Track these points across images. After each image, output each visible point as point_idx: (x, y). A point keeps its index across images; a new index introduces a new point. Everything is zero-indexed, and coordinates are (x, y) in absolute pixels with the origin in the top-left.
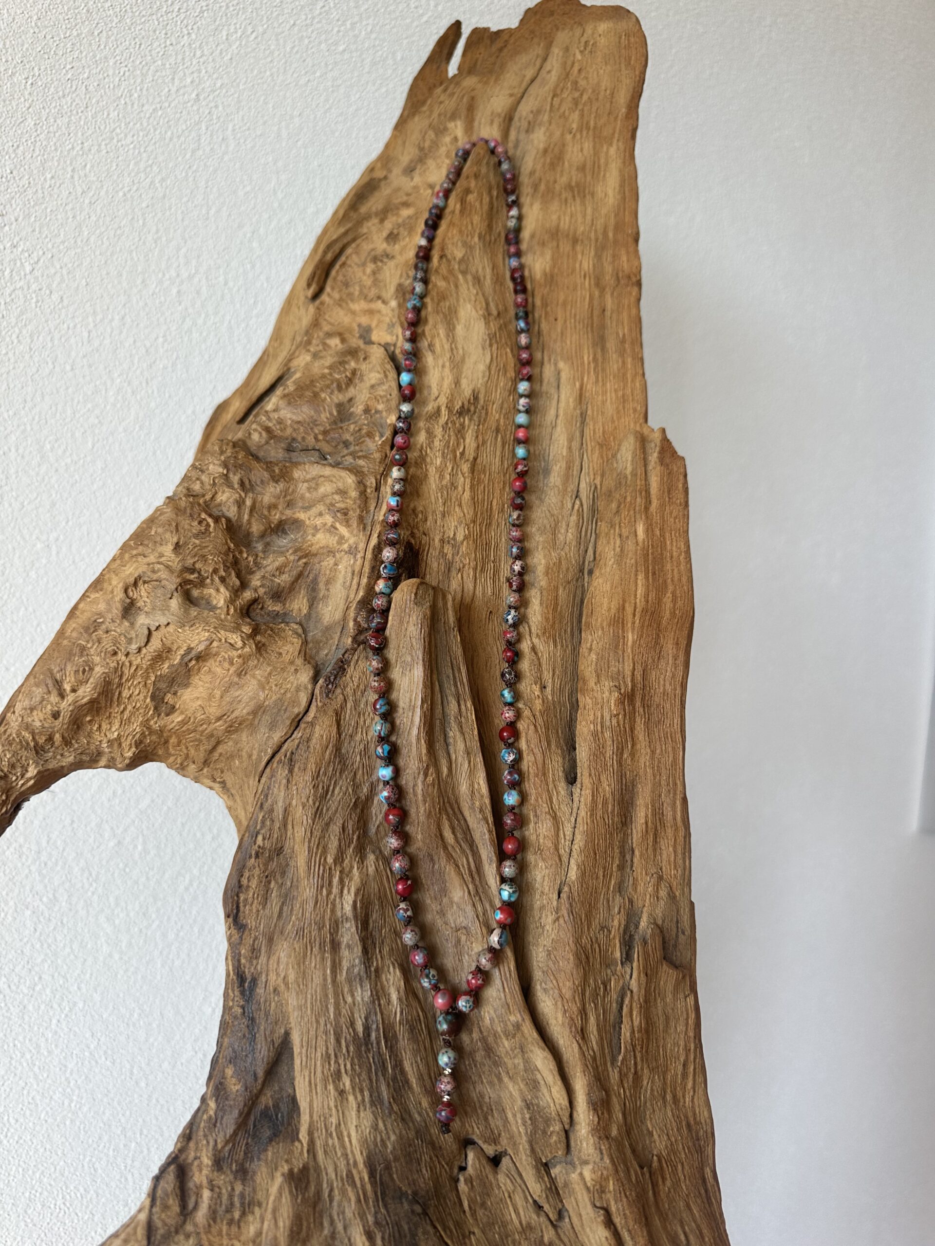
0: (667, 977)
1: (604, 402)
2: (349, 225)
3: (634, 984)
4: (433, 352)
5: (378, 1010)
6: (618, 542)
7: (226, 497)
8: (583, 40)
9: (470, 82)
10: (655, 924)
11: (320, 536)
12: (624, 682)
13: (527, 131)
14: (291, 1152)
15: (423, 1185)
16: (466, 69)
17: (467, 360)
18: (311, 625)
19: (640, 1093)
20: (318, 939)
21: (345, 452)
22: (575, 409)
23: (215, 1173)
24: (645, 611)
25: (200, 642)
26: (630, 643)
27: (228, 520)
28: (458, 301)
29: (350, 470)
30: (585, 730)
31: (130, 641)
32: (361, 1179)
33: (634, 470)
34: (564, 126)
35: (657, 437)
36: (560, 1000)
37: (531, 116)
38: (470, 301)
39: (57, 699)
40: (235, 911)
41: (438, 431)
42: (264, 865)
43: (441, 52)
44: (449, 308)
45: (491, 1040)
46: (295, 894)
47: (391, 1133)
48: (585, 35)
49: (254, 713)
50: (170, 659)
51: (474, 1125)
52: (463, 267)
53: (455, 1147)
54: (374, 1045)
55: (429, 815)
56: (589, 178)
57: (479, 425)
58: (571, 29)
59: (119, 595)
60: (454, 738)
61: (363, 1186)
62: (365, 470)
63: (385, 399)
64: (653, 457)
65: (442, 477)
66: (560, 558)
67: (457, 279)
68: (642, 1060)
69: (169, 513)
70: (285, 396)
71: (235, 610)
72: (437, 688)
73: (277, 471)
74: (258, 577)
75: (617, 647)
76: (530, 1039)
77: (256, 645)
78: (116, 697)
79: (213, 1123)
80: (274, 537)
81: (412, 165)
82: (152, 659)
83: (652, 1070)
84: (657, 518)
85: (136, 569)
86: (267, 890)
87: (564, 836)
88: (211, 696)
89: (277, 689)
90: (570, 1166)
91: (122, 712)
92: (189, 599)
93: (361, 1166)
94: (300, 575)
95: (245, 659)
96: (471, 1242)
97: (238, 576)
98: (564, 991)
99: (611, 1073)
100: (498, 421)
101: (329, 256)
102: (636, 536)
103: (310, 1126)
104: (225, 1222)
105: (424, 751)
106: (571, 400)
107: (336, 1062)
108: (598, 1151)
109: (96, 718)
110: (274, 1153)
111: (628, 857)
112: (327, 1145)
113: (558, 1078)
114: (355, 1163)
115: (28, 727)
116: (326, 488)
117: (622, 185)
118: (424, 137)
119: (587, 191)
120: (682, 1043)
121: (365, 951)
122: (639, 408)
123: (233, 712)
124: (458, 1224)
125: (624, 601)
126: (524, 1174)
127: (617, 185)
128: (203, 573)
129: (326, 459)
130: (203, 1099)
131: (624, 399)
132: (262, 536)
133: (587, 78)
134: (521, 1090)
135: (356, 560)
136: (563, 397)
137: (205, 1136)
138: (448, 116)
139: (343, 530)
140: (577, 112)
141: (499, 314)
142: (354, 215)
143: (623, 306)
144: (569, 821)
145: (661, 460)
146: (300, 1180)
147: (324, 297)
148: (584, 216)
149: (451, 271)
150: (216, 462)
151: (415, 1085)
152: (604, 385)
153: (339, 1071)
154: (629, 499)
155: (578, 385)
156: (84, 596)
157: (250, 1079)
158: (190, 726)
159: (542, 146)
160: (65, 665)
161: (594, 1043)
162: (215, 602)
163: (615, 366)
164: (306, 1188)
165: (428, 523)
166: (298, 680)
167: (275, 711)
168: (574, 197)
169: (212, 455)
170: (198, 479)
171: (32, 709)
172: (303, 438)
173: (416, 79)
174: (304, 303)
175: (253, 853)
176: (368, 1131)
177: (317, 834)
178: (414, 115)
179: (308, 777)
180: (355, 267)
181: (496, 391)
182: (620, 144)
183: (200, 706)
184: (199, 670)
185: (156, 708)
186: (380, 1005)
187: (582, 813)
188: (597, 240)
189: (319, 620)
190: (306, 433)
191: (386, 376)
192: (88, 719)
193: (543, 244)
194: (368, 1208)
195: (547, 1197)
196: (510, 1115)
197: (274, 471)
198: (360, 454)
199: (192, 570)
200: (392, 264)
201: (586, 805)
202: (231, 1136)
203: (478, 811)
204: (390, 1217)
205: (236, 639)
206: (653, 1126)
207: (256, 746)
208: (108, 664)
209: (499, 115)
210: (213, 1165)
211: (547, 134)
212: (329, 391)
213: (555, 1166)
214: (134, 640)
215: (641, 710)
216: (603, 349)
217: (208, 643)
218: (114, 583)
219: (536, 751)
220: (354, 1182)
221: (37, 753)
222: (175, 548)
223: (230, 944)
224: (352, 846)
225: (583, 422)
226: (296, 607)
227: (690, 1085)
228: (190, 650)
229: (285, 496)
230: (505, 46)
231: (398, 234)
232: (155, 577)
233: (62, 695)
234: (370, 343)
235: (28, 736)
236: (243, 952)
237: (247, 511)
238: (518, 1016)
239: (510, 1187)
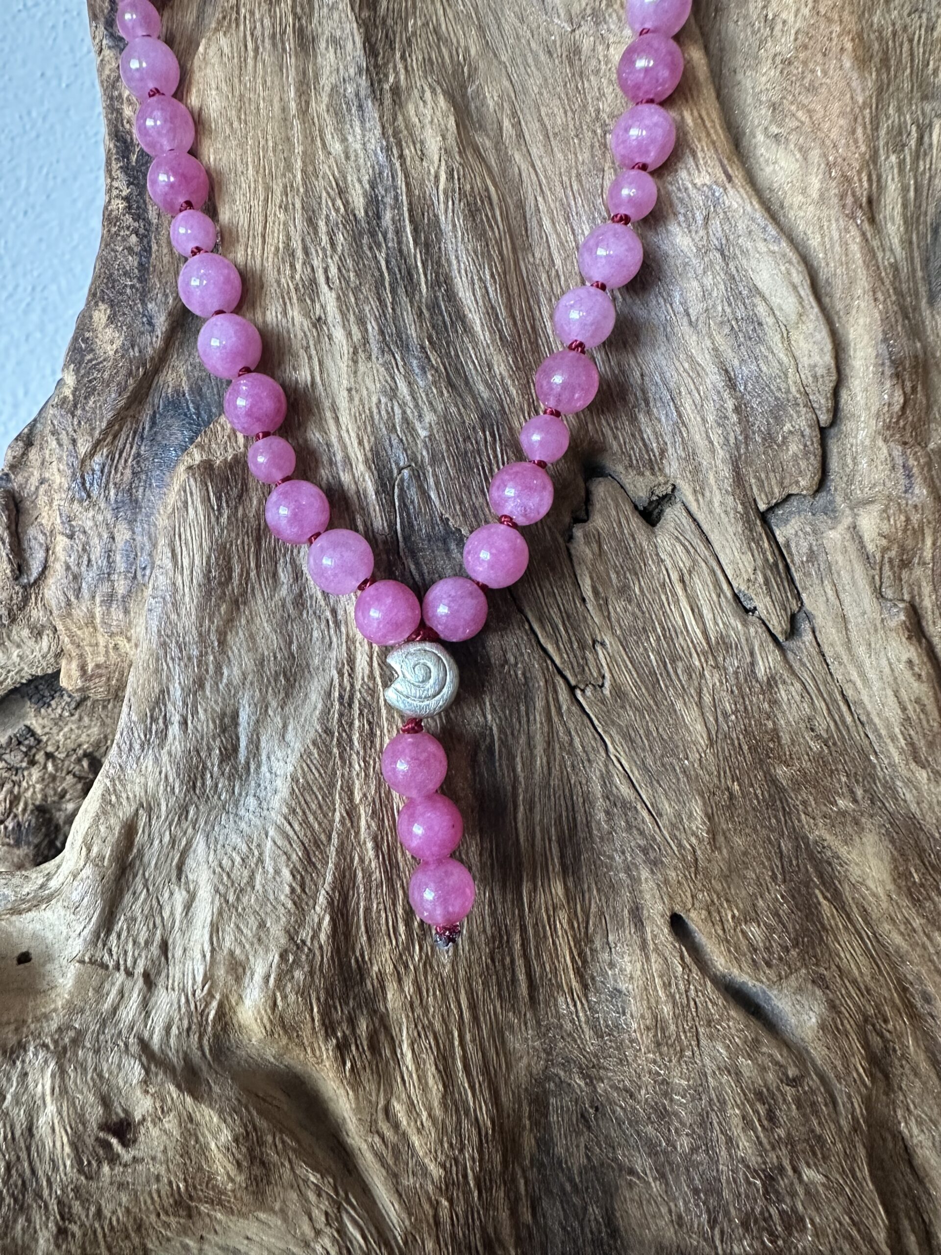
5: (398, 165)
23: (77, 504)
47: (425, 408)
54: (390, 235)
79: (70, 410)
90: (822, 517)
96: (597, 659)
121: (370, 48)
124: (570, 619)
126: (715, 539)
137: (57, 436)
151: (478, 328)
176: (374, 399)
186: (401, 156)
195: (767, 582)
196: (689, 410)
202: (104, 435)
213: (786, 519)
239: (684, 561)
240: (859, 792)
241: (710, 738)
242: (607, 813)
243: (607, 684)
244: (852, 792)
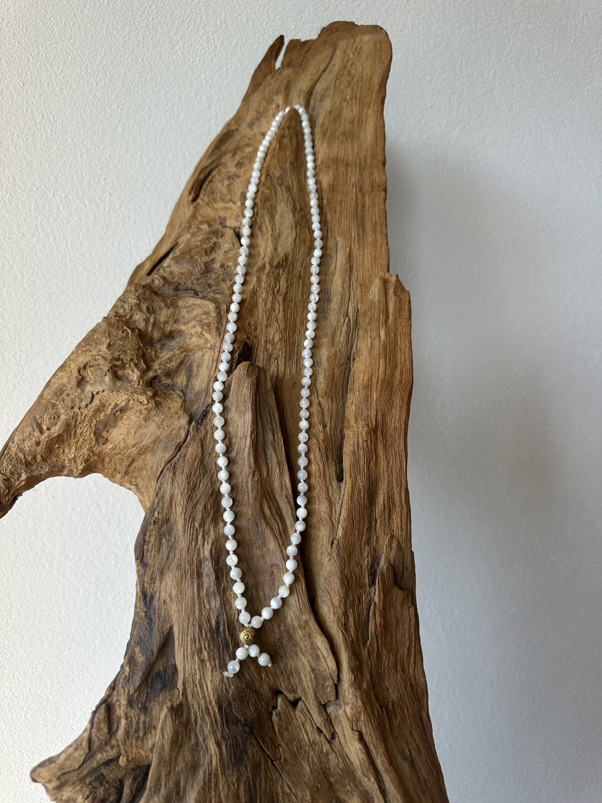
0: (398, 595)
1: (363, 260)
2: (215, 158)
3: (376, 599)
4: (261, 231)
5: (225, 612)
6: (369, 341)
7: (138, 317)
8: (354, 46)
9: (288, 72)
10: (389, 563)
11: (194, 339)
12: (371, 422)
13: (320, 101)
14: (172, 695)
15: (250, 716)
16: (286, 64)
17: (281, 236)
18: (188, 391)
19: (381, 664)
20: (189, 571)
21: (209, 290)
22: (346, 264)
23: (129, 709)
24: (384, 380)
25: (122, 401)
26: (375, 399)
27: (140, 330)
28: (276, 201)
29: (211, 301)
30: (348, 450)
31: (81, 401)
32: (214, 711)
33: (379, 299)
34: (342, 97)
35: (393, 279)
36: (332, 606)
37: (323, 92)
38: (284, 201)
39: (39, 434)
40: (141, 556)
41: (264, 278)
42: (159, 528)
43: (271, 54)
44: (271, 205)
45: (291, 630)
46: (177, 546)
47: (232, 684)
48: (356, 43)
49: (154, 442)
50: (105, 411)
51: (282, 682)
52: (280, 181)
53: (270, 695)
54: (222, 633)
55: (255, 499)
56: (356, 128)
57: (288, 274)
58: (348, 39)
59: (75, 373)
60: (271, 455)
61: (215, 715)
62: (221, 300)
63: (233, 259)
64: (391, 292)
65: (266, 304)
66: (336, 351)
67: (277, 188)
68: (382, 645)
69: (105, 326)
70: (174, 258)
71: (143, 383)
72: (260, 425)
73: (169, 302)
74: (157, 364)
75: (367, 401)
76: (314, 630)
77: (155, 403)
78: (73, 434)
79: (128, 680)
80: (167, 341)
81: (253, 122)
82: (94, 411)
83: (388, 651)
84: (392, 327)
85: (85, 358)
86: (160, 543)
87: (335, 511)
88: (128, 433)
89: (168, 428)
90: (338, 706)
91: (77, 442)
92: (116, 377)
93: (214, 704)
94: (182, 363)
95: (149, 411)
96: (279, 751)
97: (145, 363)
98: (334, 602)
99: (363, 652)
100: (300, 271)
101: (202, 177)
102: (380, 337)
103: (184, 680)
104: (134, 738)
105: (252, 462)
106: (344, 259)
107: (200, 643)
108: (355, 697)
109: (62, 446)
110: (163, 698)
111: (373, 524)
112: (194, 691)
113: (330, 653)
114: (210, 702)
115: (21, 450)
116: (197, 311)
117: (376, 132)
118: (260, 105)
119: (355, 135)
120: (407, 636)
121: (217, 578)
122: (384, 263)
123: (141, 442)
124: (272, 740)
125: (372, 375)
126: (311, 712)
127: (373, 132)
128: (124, 361)
129: (198, 295)
130: (122, 667)
131: (375, 258)
132: (160, 340)
133: (356, 69)
134: (309, 661)
135: (214, 353)
136: (339, 257)
137: (123, 687)
138: (274, 92)
139: (207, 336)
140: (350, 89)
141: (301, 209)
142: (218, 153)
143: (376, 203)
144: (338, 503)
145: (395, 294)
146: (177, 711)
147: (199, 200)
148: (353, 150)
149: (272, 184)
150: (132, 297)
152: (363, 250)
153: (201, 648)
154: (376, 316)
155: (348, 250)
156: (55, 375)
157: (149, 653)
158: (117, 451)
159: (328, 109)
160: (43, 414)
161: (352, 633)
162: (131, 378)
163: (370, 239)
164: (181, 715)
165: (258, 331)
166: (180, 423)
167: (166, 441)
168: (347, 139)
169: (130, 293)
170: (122, 307)
171: (24, 441)
172: (185, 283)
173: (256, 71)
174: (187, 204)
175: (152, 521)
176: (219, 683)
177: (189, 510)
178: (254, 92)
179: (184, 477)
180: (217, 182)
181: (299, 254)
182: (375, 107)
183: (123, 439)
184: (122, 417)
185: (96, 440)
186: (225, 610)
187: (346, 498)
188: (360, 164)
189: (193, 388)
190: (186, 280)
191: (234, 246)
192: (57, 446)
193: (328, 167)
194: (218, 729)
195: (325, 724)
196: (303, 676)
197: (167, 302)
198: (218, 291)
199: (118, 359)
200: (239, 180)
201: (348, 493)
202: (138, 687)
203: (284, 497)
204: (230, 734)
205: (143, 399)
206: (389, 685)
207: (155, 462)
208: (68, 414)
209: (304, 91)
210: (127, 704)
211: (332, 102)
212: (200, 255)
213: (330, 707)
214: (84, 400)
215: (381, 438)
216: (363, 229)
217: (127, 401)
218: (72, 367)
219: (319, 463)
220: (209, 713)
221: (26, 466)
222: (108, 347)
223: (138, 575)
224: (210, 517)
225: (351, 271)
226: (180, 381)
227: (412, 661)
228: (116, 405)
229: (174, 316)
230: (309, 50)
231: (243, 163)
232: (96, 363)
233: (41, 432)
234: (225, 227)
235: (21, 456)
236: (146, 579)
237: (151, 325)
238: (307, 616)
239: (303, 719)
240: (352, 784)
241: (311, 772)
242: (283, 797)
243: (282, 758)
244: (350, 785)
